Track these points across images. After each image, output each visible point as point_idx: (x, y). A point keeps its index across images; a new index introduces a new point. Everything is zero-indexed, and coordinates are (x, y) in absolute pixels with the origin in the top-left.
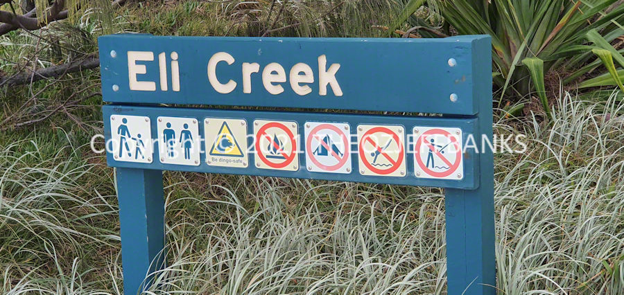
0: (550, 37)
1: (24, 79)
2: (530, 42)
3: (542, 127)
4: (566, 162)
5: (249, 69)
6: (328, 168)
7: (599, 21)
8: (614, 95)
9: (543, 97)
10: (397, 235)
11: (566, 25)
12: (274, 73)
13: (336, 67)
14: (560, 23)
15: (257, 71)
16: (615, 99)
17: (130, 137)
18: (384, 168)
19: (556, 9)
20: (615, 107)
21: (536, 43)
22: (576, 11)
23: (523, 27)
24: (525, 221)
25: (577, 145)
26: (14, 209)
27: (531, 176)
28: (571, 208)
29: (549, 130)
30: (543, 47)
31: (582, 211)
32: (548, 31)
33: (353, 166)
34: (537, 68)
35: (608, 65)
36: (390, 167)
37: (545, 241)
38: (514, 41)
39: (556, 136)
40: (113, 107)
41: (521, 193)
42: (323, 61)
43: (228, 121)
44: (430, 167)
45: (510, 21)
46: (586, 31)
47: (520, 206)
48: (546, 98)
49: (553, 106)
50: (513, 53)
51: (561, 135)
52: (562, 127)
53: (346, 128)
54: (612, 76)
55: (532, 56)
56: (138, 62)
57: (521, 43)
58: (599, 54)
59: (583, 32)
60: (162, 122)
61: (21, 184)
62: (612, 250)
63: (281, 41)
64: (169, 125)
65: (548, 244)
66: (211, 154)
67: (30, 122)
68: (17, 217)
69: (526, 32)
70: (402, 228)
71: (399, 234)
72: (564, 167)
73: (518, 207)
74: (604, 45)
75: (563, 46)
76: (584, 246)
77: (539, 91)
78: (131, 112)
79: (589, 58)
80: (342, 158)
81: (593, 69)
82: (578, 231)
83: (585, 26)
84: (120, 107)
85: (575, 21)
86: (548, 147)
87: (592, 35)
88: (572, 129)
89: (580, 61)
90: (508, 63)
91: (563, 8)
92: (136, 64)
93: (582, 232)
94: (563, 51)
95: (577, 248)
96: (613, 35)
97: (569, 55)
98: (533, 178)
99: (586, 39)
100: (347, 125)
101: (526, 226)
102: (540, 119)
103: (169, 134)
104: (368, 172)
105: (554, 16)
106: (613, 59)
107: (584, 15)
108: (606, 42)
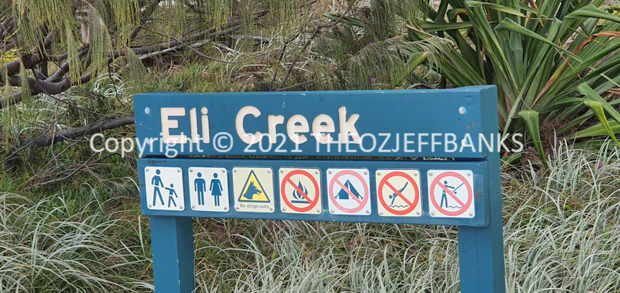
0: (543, 91)
1: (45, 142)
2: (524, 96)
3: (539, 175)
4: (564, 206)
5: (274, 121)
6: (350, 210)
7: (589, 76)
8: (606, 144)
9: (539, 146)
10: (409, 276)
11: (557, 80)
12: (298, 124)
13: (355, 118)
14: (552, 78)
15: (282, 123)
16: (607, 147)
17: (163, 186)
18: (401, 209)
19: (548, 65)
20: (608, 156)
21: (530, 97)
22: (567, 66)
23: (518, 81)
24: (529, 261)
25: (573, 191)
26: (48, 260)
27: (531, 220)
28: (572, 248)
29: (547, 178)
30: (536, 101)
31: (582, 251)
32: (541, 86)
33: (372, 208)
34: (533, 119)
35: (599, 116)
36: (406, 208)
37: (548, 278)
38: (509, 96)
39: (553, 183)
40: (147, 159)
41: (523, 236)
42: (343, 112)
43: (255, 169)
44: (444, 207)
45: (505, 76)
46: (578, 84)
47: (522, 247)
48: (542, 147)
49: (549, 156)
50: (508, 107)
51: (558, 182)
52: (559, 175)
53: (366, 174)
54: (604, 126)
55: (527, 109)
56: (170, 118)
57: (516, 98)
58: (591, 105)
59: (575, 85)
60: (194, 172)
61: (52, 237)
62: (611, 286)
63: (304, 94)
64: (199, 175)
65: (551, 281)
66: (239, 200)
67: (53, 181)
68: (51, 267)
69: (520, 87)
70: (414, 269)
71: (411, 275)
72: (562, 211)
73: (521, 249)
74: (595, 98)
75: (555, 100)
76: (585, 282)
77: (535, 141)
78: (164, 164)
79: (581, 109)
80: (362, 201)
81: (584, 121)
82: (579, 269)
83: (576, 80)
84: (154, 159)
85: (567, 76)
86: (547, 193)
87: (583, 88)
88: (568, 176)
89: (572, 114)
90: (504, 116)
91: (553, 64)
92: (169, 119)
93: (583, 269)
94: (556, 104)
95: (578, 284)
96: (603, 88)
97: (562, 108)
98: (533, 221)
99: (578, 92)
100: (367, 171)
101: (530, 265)
102: (536, 168)
103: (200, 183)
104: (386, 214)
105: (546, 72)
106: (604, 110)
107: (575, 70)
108: (597, 94)
